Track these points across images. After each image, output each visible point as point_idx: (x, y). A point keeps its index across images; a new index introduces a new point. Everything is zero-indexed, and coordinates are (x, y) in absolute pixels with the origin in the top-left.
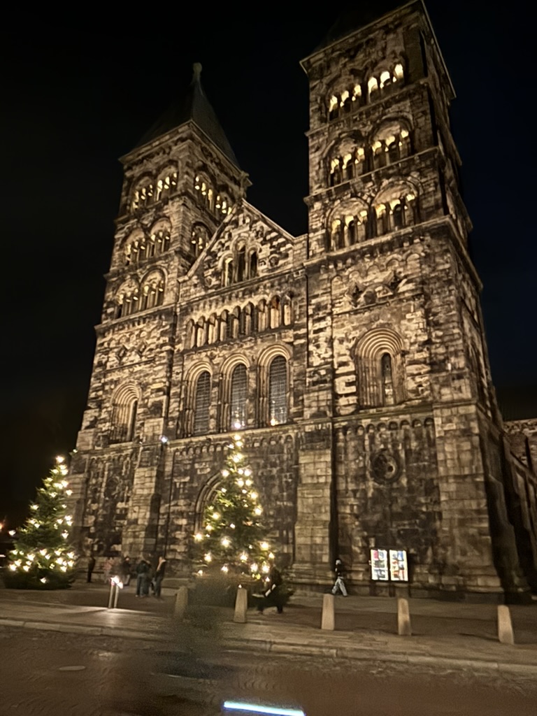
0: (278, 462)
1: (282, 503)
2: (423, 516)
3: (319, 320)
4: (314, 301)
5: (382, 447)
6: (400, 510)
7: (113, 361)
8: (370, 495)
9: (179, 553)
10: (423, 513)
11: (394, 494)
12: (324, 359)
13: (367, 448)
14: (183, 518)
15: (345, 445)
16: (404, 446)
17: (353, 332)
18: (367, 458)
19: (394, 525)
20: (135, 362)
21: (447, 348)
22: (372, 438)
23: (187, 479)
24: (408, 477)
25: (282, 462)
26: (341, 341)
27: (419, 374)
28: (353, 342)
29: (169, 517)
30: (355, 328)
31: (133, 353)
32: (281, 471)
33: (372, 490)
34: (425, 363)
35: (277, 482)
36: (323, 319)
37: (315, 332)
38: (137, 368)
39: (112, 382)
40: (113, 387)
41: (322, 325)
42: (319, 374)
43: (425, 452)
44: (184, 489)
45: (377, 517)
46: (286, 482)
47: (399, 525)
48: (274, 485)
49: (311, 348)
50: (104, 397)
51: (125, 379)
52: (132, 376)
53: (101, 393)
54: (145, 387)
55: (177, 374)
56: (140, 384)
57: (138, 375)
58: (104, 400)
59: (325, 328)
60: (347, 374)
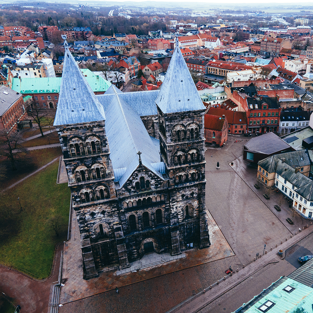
3: (173, 203)
5: (189, 227)
9: (136, 256)
11: (190, 234)
12: (175, 212)
14: (135, 250)
16: (193, 226)
20: (101, 217)
22: (186, 226)
24: (193, 231)
26: (179, 207)
27: (197, 213)
28: (182, 207)
30: (183, 204)
31: (99, 214)
33: (186, 235)
34: (198, 211)
36: (175, 202)
37: (172, 206)
42: (174, 215)
43: (197, 226)
45: (187, 238)
50: (88, 228)
51: (98, 222)
52: (102, 221)
53: (87, 228)
54: (109, 223)
55: (123, 218)
56: (107, 223)
57: (104, 220)
58: (89, 229)
59: (175, 205)
60: (181, 214)
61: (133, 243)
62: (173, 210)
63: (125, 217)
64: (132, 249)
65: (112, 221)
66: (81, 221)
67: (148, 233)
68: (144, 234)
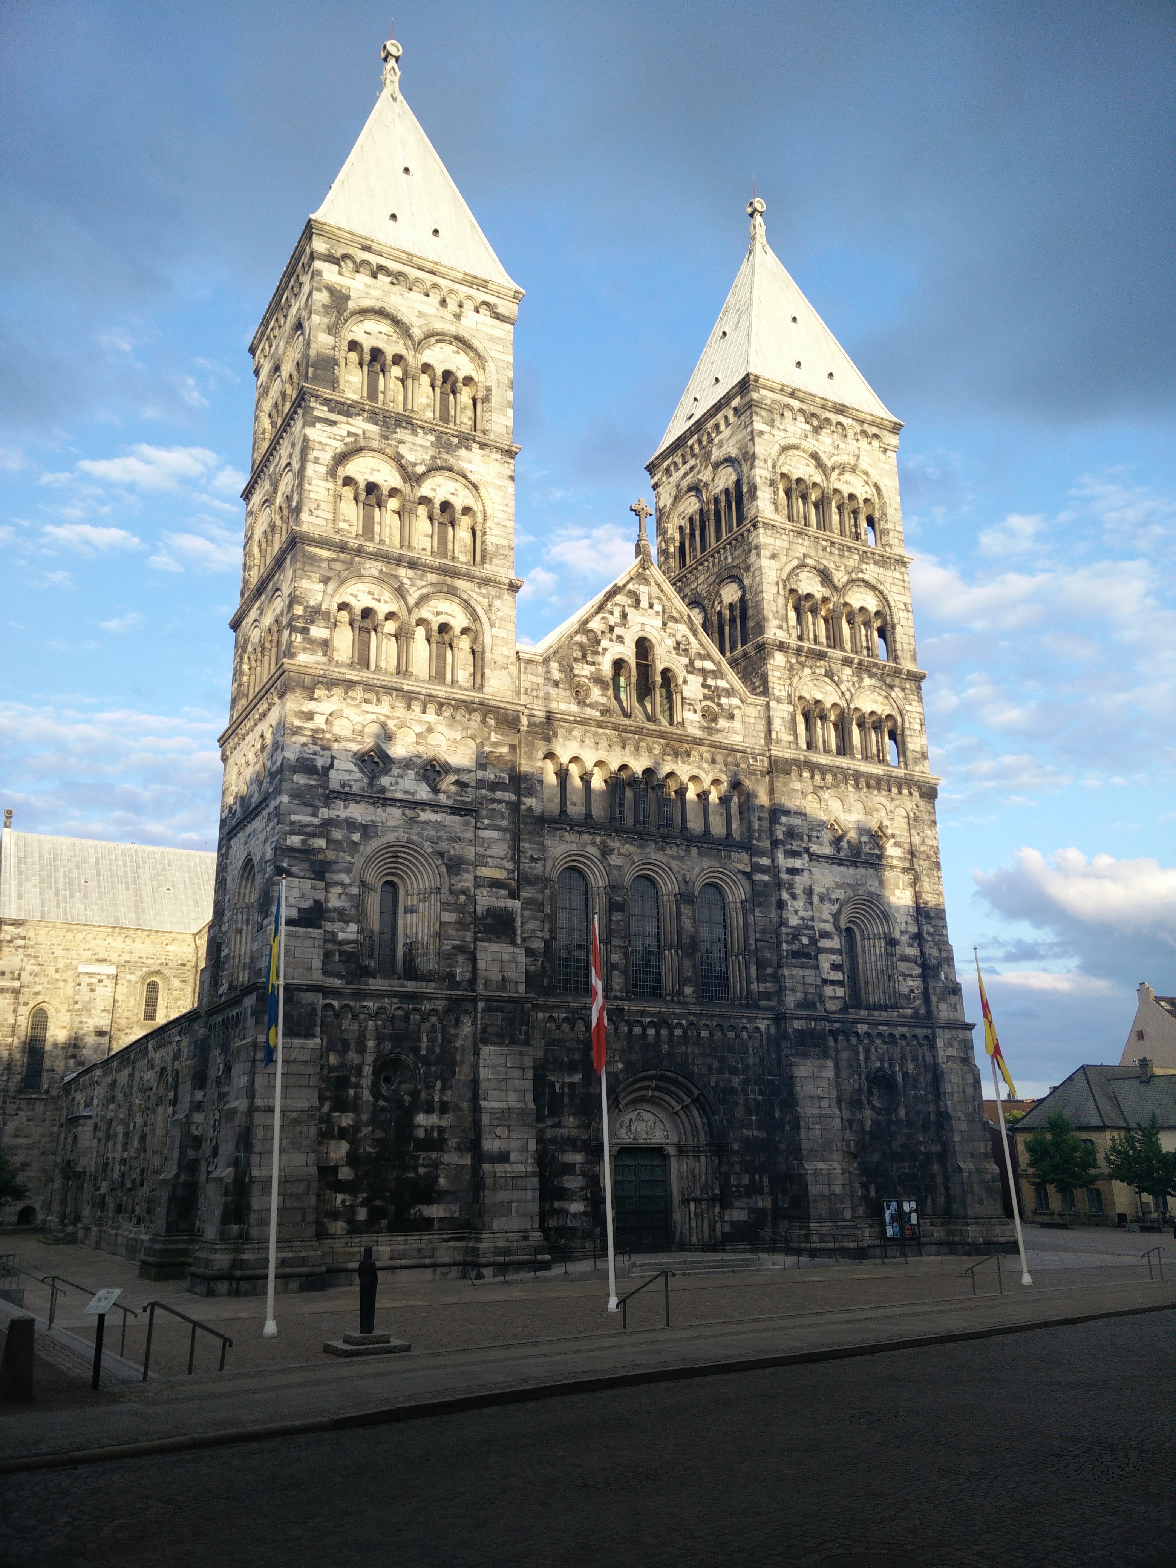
0: (740, 1066)
1: (750, 1133)
2: (921, 1157)
3: (794, 854)
4: (784, 819)
5: (878, 1064)
6: (899, 1150)
7: (350, 772)
8: (867, 1128)
9: (575, 1215)
10: (923, 1153)
11: (893, 1129)
12: (803, 919)
13: (862, 1063)
14: (575, 1150)
16: (901, 1068)
17: (838, 891)
18: (863, 1077)
19: (894, 1169)
20: (417, 798)
21: (940, 951)
22: (867, 1051)
24: (906, 1107)
25: (746, 1067)
26: (822, 899)
27: (911, 976)
28: (837, 906)
29: (545, 1149)
30: (837, 886)
31: (411, 773)
32: (746, 1082)
33: (869, 1122)
34: (916, 962)
35: (741, 1099)
36: (798, 854)
37: (788, 872)
38: (427, 816)
39: (351, 825)
40: (356, 837)
41: (798, 863)
42: (800, 941)
43: (922, 1079)
44: (572, 1096)
45: (876, 1157)
46: (755, 1100)
47: (898, 1169)
48: (736, 1103)
49: (785, 896)
50: (331, 855)
51: (394, 829)
52: (415, 830)
53: (321, 843)
54: (455, 866)
55: (533, 860)
56: (441, 854)
57: (432, 833)
58: (330, 863)
59: (803, 870)
60: (832, 951)
61: (567, 1080)
62: (795, 903)
63: (545, 859)
64: (560, 1131)
65: (469, 852)
66: (300, 779)
67: (658, 1033)
68: (637, 1030)
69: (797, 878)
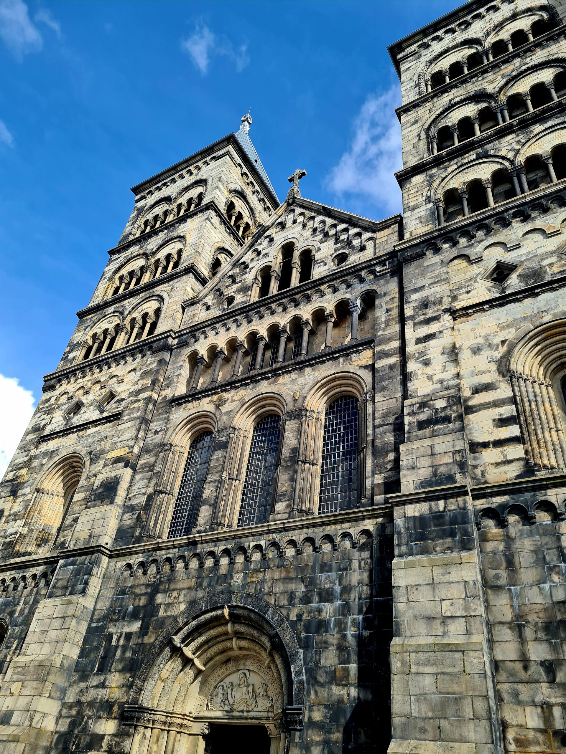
0: (337, 588)
3: (429, 321)
4: (414, 297)
7: (58, 421)
14: (110, 716)
15: (508, 547)
17: (504, 333)
20: (90, 421)
23: (136, 626)
25: (346, 590)
26: (476, 351)
29: (80, 714)
30: (504, 326)
31: (92, 408)
32: (345, 609)
35: (333, 638)
36: (436, 318)
37: (419, 341)
38: (91, 430)
39: (45, 454)
40: (44, 461)
41: (434, 327)
42: (432, 407)
44: (125, 648)
48: (325, 645)
49: (413, 367)
50: (27, 478)
51: (68, 447)
52: (80, 443)
53: (23, 471)
54: (96, 457)
55: (156, 433)
56: (90, 453)
57: (90, 440)
58: (24, 483)
59: (441, 332)
60: (496, 404)
61: (127, 630)
62: (429, 370)
63: (167, 429)
64: (102, 693)
65: (106, 445)
66: (29, 437)
67: (232, 562)
68: (209, 563)
69: (432, 343)
